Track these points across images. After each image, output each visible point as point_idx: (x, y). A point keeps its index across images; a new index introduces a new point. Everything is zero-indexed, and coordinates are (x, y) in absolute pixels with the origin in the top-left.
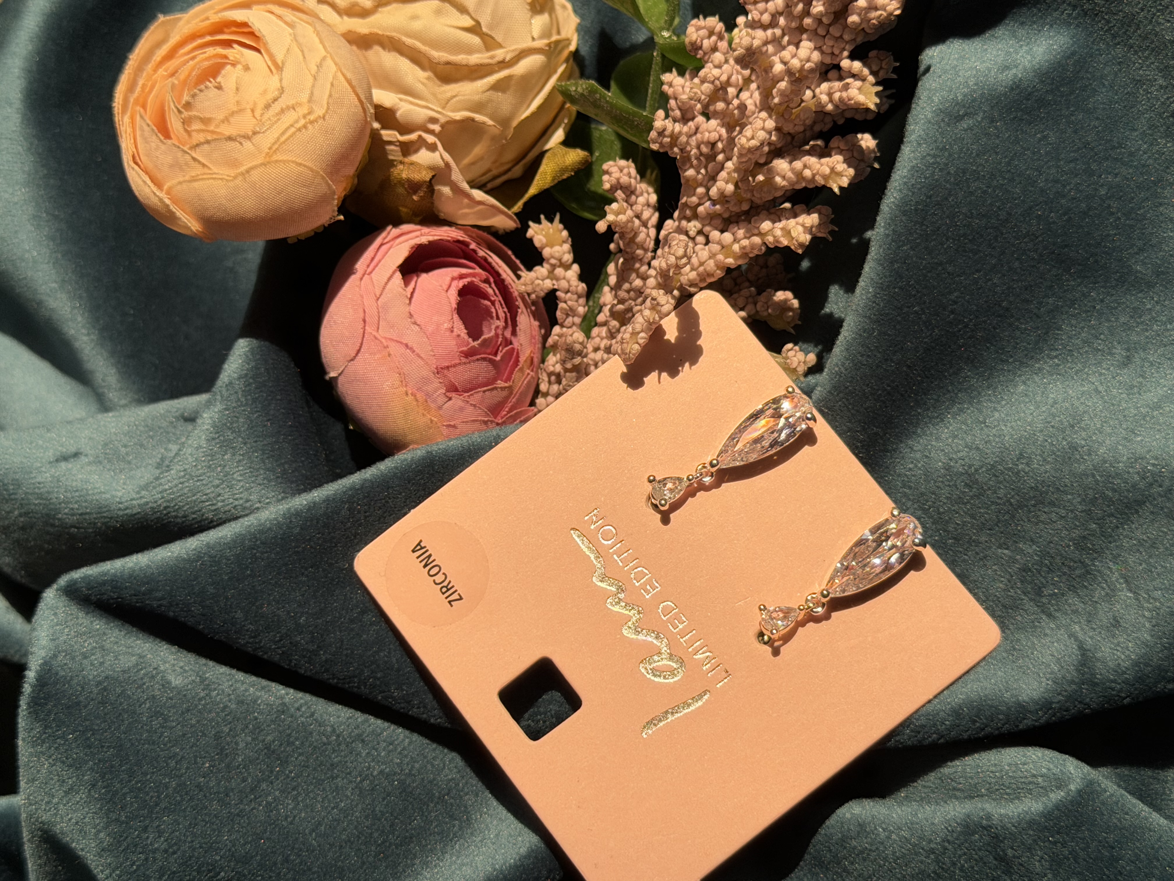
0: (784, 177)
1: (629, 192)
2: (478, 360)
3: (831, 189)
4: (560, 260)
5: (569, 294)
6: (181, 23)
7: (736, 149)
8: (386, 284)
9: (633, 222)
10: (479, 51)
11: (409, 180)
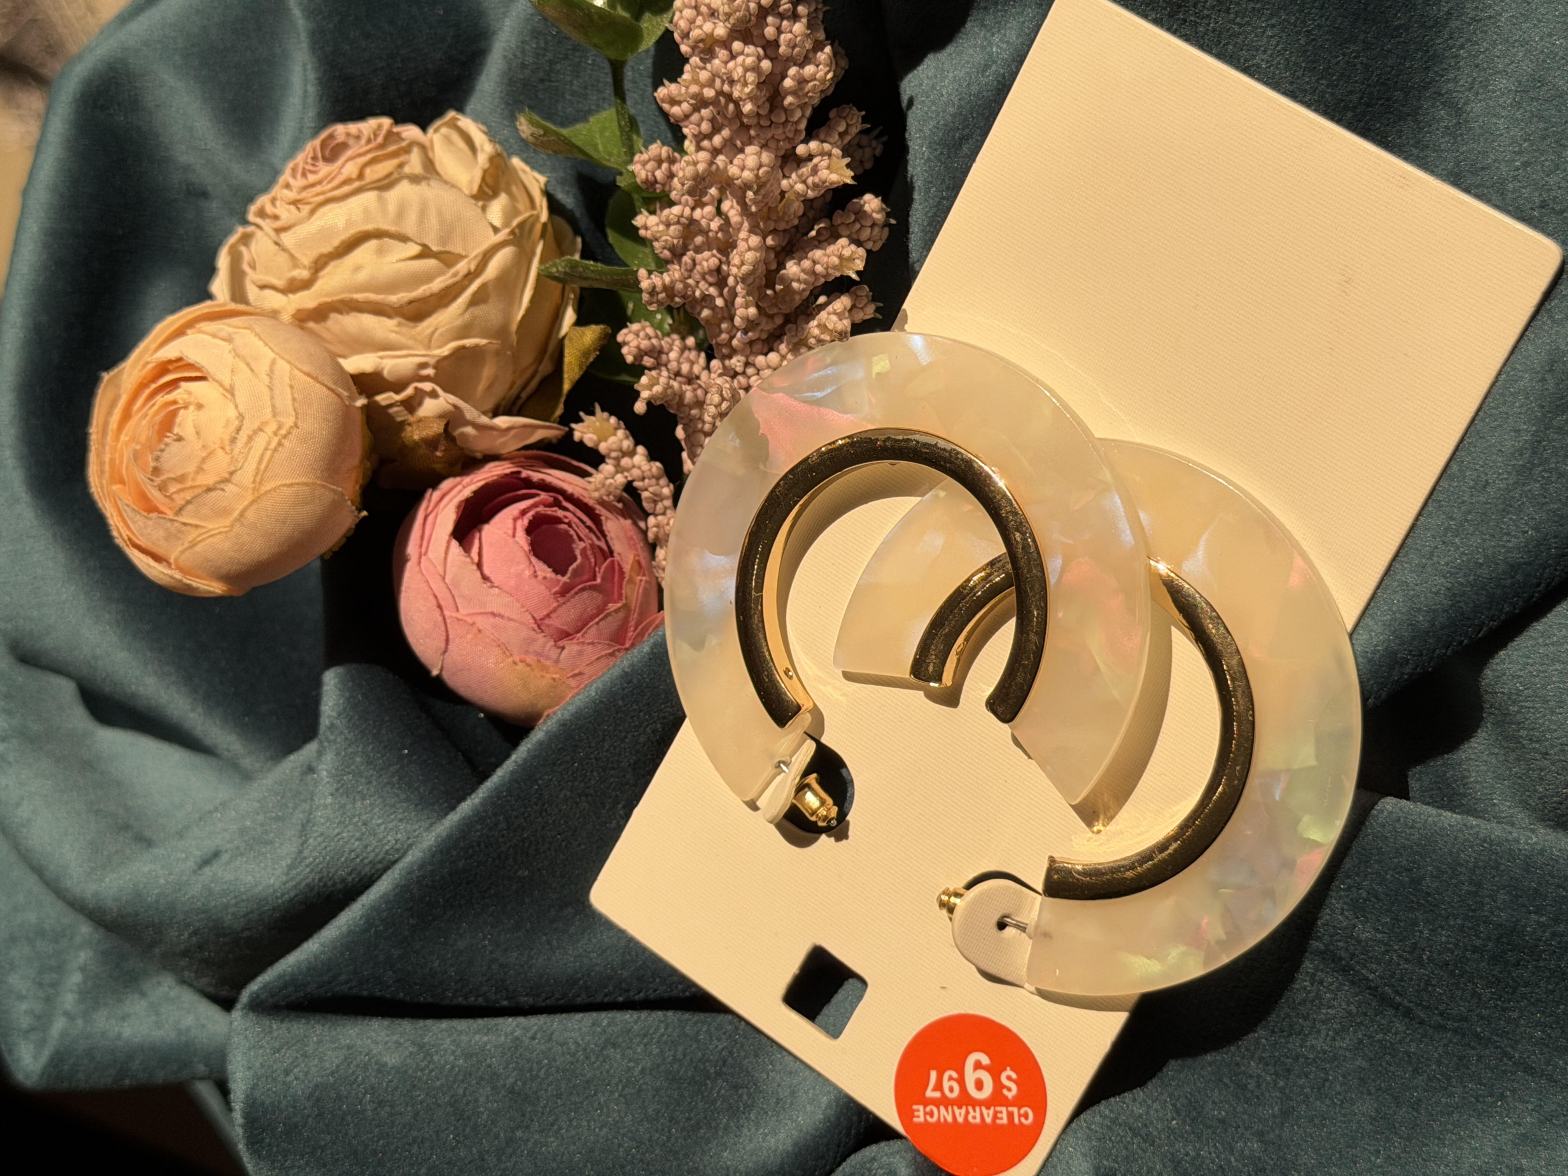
0: (798, 281)
1: (657, 353)
2: (576, 593)
3: (849, 278)
4: (621, 450)
5: (647, 481)
6: (125, 376)
8: (445, 558)
9: (672, 387)
10: (439, 273)
11: (423, 440)
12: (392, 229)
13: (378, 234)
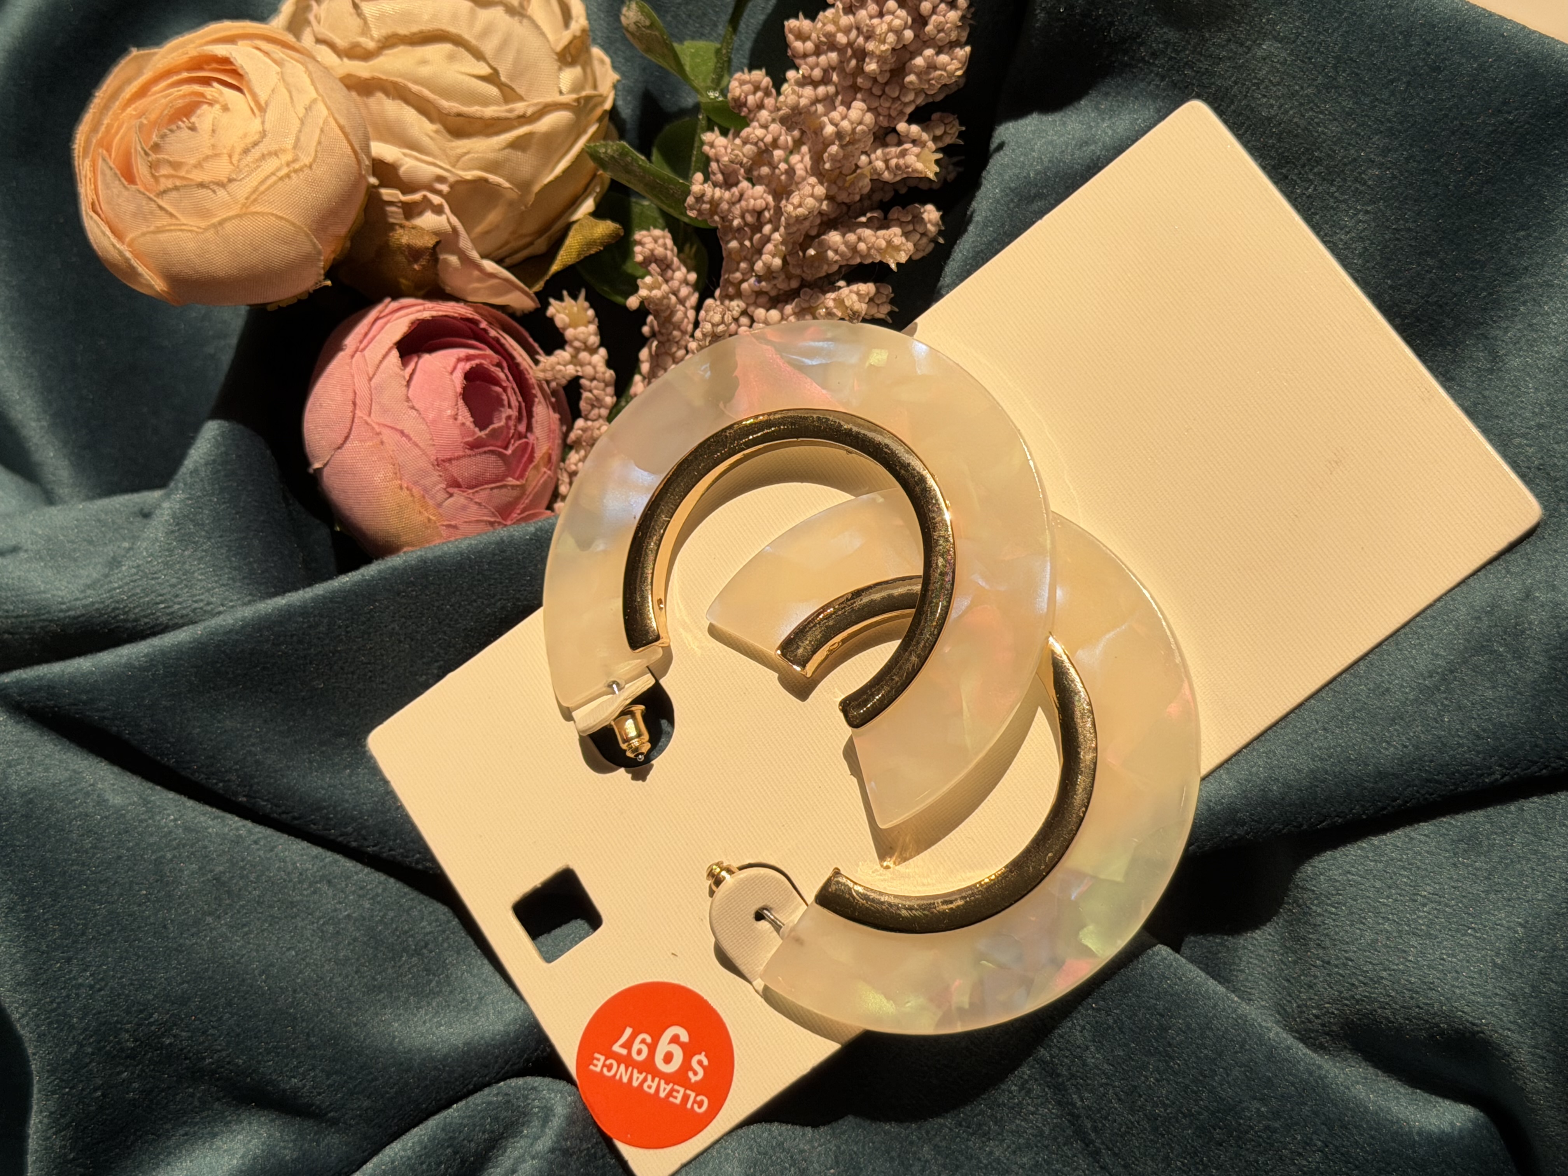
0: (836, 251)
1: (665, 266)
2: (485, 452)
3: (887, 265)
4: (585, 343)
5: (595, 383)
6: (155, 58)
7: (783, 219)
8: (382, 361)
9: (669, 299)
10: (495, 103)
11: (409, 247)
12: (474, 42)
13: (457, 41)
